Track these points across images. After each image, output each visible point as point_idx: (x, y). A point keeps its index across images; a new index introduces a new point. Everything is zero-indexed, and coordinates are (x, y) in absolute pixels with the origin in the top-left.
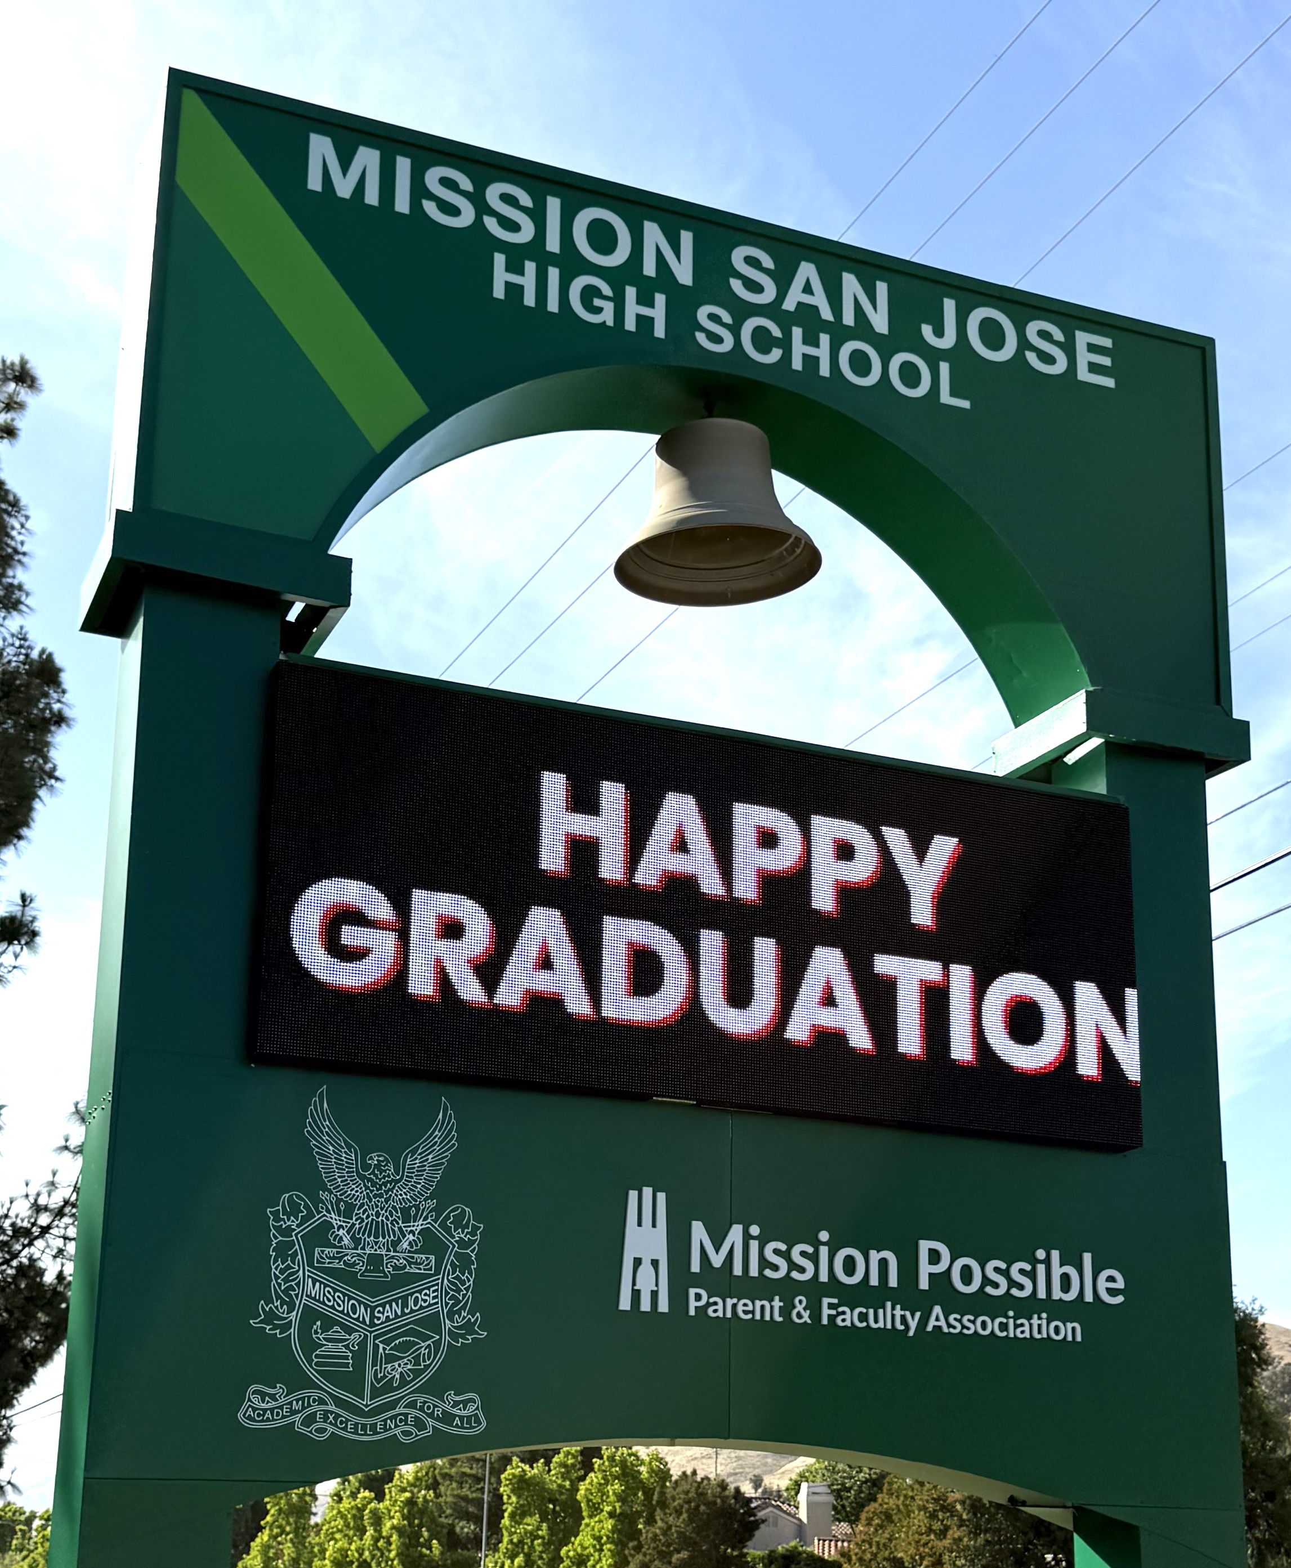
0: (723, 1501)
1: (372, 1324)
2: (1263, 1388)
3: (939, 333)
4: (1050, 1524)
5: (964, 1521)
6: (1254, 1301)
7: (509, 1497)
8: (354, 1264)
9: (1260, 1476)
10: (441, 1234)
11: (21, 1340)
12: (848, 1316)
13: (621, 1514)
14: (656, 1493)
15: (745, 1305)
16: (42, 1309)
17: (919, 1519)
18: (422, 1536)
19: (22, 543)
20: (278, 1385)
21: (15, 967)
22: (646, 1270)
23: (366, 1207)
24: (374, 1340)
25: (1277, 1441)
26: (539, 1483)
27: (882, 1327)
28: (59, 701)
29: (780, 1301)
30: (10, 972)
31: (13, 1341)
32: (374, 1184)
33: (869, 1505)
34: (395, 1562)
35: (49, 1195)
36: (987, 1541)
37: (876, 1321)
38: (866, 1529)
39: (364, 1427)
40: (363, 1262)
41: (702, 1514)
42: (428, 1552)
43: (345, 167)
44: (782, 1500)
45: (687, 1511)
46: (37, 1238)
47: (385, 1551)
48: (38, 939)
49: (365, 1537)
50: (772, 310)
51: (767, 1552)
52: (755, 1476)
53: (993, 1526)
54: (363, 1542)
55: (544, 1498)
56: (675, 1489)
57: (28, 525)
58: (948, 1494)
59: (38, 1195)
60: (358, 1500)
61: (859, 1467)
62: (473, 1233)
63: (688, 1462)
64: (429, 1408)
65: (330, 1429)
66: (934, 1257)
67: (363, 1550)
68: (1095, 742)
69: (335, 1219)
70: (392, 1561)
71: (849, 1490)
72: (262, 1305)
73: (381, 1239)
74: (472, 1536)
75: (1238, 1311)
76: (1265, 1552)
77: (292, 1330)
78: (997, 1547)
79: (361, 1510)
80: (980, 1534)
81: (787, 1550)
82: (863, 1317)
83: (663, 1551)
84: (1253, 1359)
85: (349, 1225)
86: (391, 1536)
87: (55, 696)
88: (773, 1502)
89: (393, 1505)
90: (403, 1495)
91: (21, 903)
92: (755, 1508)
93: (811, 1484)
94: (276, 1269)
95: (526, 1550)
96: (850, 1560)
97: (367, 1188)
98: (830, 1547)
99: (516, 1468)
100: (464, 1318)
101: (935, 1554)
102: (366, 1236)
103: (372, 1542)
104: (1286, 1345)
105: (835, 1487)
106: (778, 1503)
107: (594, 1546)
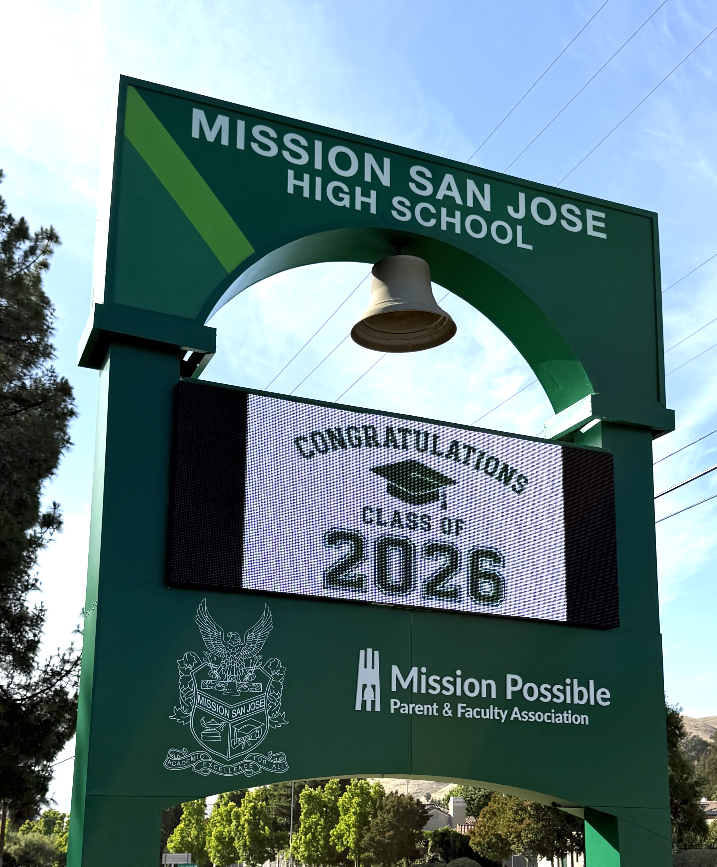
0: (411, 806)
1: (231, 718)
2: (682, 748)
3: (517, 210)
4: (574, 816)
5: (532, 815)
6: (677, 704)
7: (304, 805)
8: (221, 688)
9: (680, 792)
10: (265, 673)
11: (57, 727)
12: (471, 713)
13: (359, 813)
14: (378, 802)
15: (419, 707)
16: (67, 712)
17: (510, 814)
18: (260, 824)
19: (52, 323)
20: (183, 749)
21: (50, 540)
22: (369, 690)
23: (227, 659)
24: (232, 726)
25: (689, 774)
26: (318, 798)
27: (488, 718)
28: (71, 404)
29: (437, 705)
30: (48, 542)
31: (53, 728)
32: (231, 647)
33: (484, 808)
34: (247, 838)
35: (70, 655)
36: (543, 825)
37: (485, 715)
38: (483, 820)
39: (227, 769)
40: (226, 687)
41: (401, 813)
42: (263, 832)
43: (211, 126)
44: (440, 805)
45: (393, 811)
46: (64, 676)
47: (241, 832)
48: (62, 526)
49: (232, 825)
50: (431, 199)
51: (433, 831)
52: (427, 793)
53: (546, 818)
54: (230, 828)
55: (321, 805)
56: (387, 800)
57: (54, 314)
58: (524, 802)
59: (64, 655)
60: (228, 807)
61: (479, 789)
62: (281, 672)
63: (394, 787)
64: (260, 760)
65: (210, 771)
66: (515, 683)
67: (231, 831)
68: (596, 421)
69: (211, 665)
70: (245, 837)
71: (474, 800)
72: (175, 708)
73: (235, 675)
74: (285, 824)
75: (669, 710)
76: (682, 830)
77: (190, 721)
78: (548, 828)
79: (230, 812)
80: (539, 822)
81: (443, 830)
82: (479, 713)
83: (381, 831)
84: (677, 733)
85: (219, 668)
86: (244, 825)
87: (69, 401)
88: (436, 807)
89: (246, 809)
90: (250, 804)
91: (53, 507)
92: (427, 809)
93: (455, 797)
94: (182, 690)
95: (313, 831)
96: (474, 835)
97: (227, 649)
98: (465, 829)
99: (307, 790)
100: (277, 714)
101: (517, 832)
102: (227, 673)
103: (235, 828)
104: (693, 727)
105: (467, 799)
106: (439, 807)
107: (346, 829)
